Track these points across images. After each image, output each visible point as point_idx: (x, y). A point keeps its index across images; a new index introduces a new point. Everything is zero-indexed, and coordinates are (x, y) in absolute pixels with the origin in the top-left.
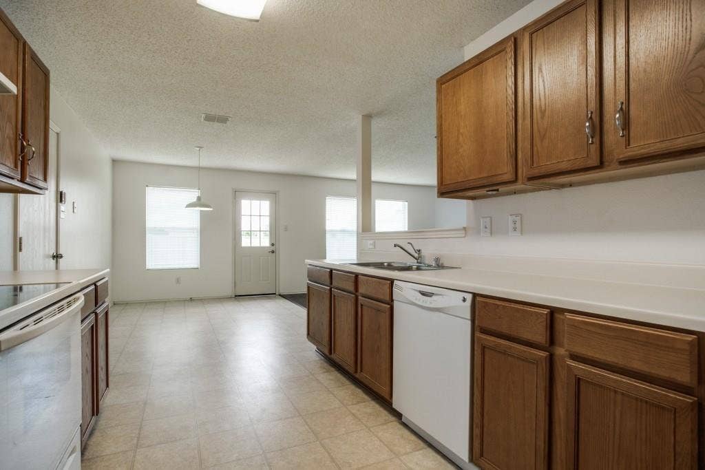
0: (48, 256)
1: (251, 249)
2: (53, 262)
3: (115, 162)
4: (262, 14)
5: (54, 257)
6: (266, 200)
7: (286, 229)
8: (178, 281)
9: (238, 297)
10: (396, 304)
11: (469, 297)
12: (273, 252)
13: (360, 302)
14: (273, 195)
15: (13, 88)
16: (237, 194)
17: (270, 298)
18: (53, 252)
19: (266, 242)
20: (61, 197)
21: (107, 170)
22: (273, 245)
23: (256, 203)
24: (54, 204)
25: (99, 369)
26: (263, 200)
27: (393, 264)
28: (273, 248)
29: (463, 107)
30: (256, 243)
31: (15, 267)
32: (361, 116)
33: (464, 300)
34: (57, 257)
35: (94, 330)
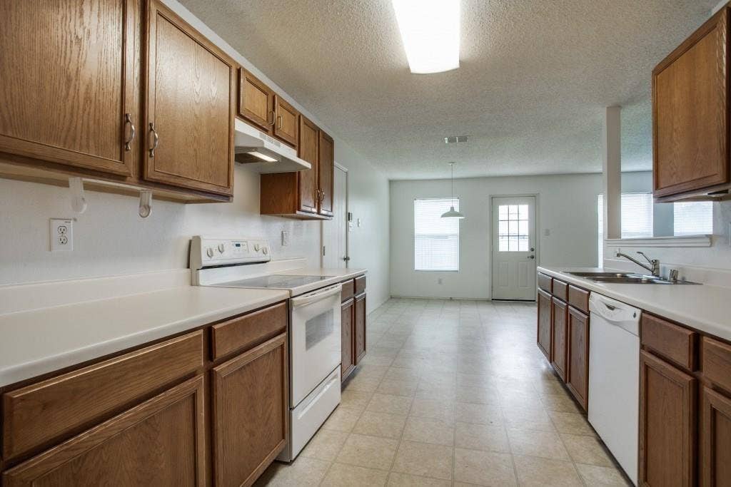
0: (341, 259)
1: (508, 254)
2: (344, 263)
3: (391, 182)
4: (460, 61)
5: (345, 259)
6: (523, 204)
7: (547, 233)
8: (440, 282)
9: (496, 301)
10: (591, 315)
11: (638, 312)
12: (532, 257)
13: (570, 312)
14: (533, 199)
15: (309, 165)
16: (494, 201)
17: (528, 305)
18: (344, 255)
19: (524, 246)
20: (349, 217)
21: (385, 189)
22: (532, 250)
23: (513, 208)
24: (344, 222)
25: (357, 336)
26: (521, 204)
27: (628, 275)
28: (533, 253)
29: (676, 99)
30: (514, 248)
31: (321, 266)
32: (605, 110)
33: (635, 316)
34: (346, 259)
35: (353, 308)
